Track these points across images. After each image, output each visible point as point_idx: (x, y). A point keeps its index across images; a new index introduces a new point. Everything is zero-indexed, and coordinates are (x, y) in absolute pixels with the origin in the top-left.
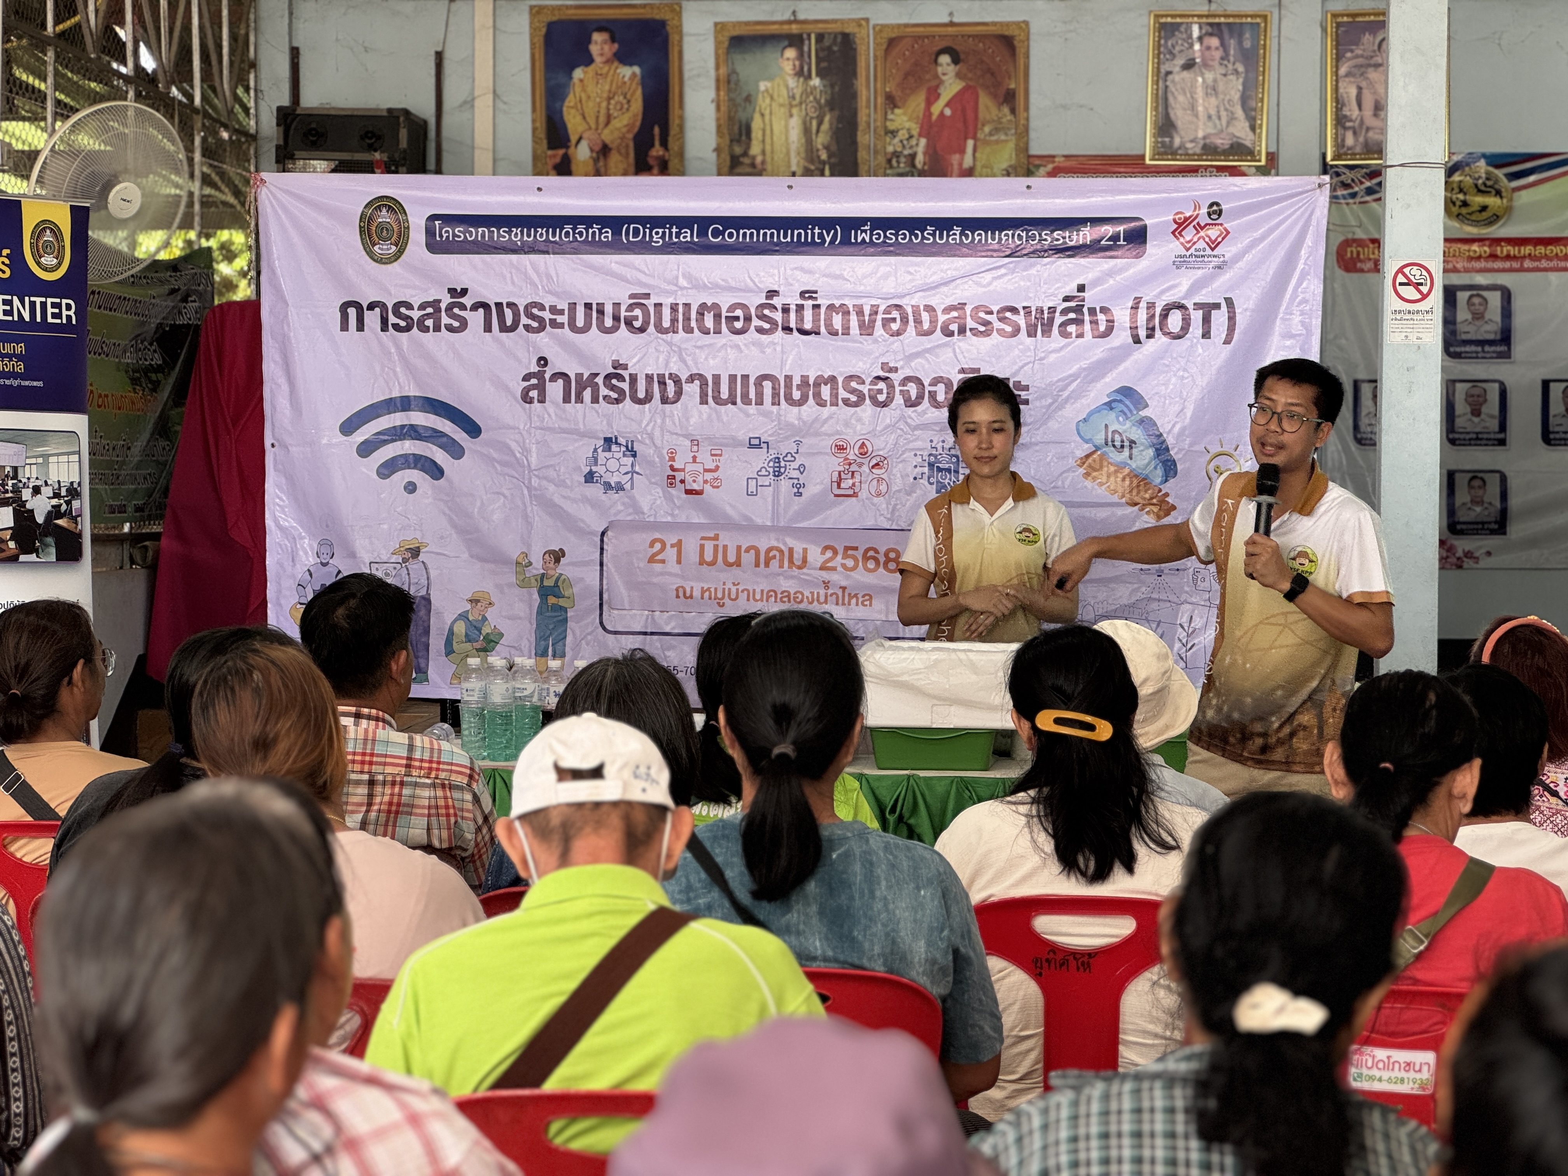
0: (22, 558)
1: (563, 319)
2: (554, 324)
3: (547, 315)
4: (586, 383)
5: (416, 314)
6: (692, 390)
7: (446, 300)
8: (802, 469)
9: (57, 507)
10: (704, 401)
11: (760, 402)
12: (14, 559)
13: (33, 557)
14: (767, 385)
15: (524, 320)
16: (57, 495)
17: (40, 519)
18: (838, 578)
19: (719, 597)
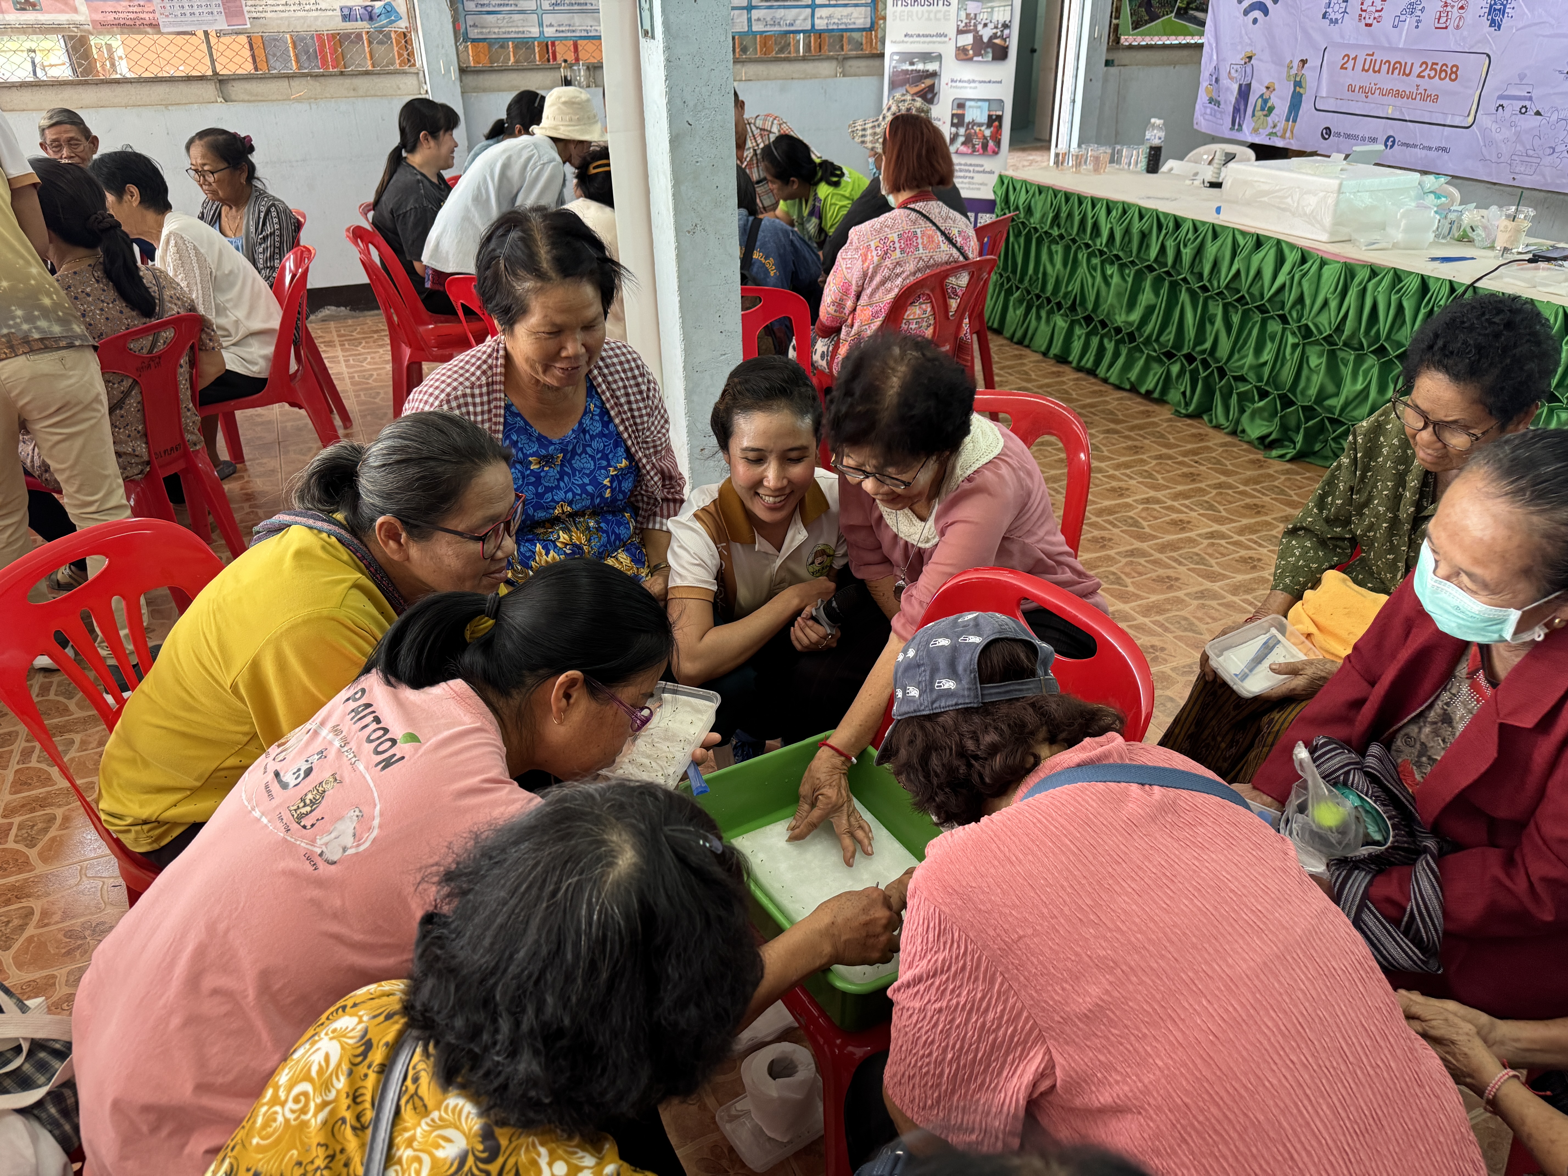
0: (975, 59)
8: (1423, 9)
9: (995, 34)
12: (971, 59)
13: (980, 58)
16: (996, 27)
17: (985, 40)
18: (1424, 83)
19: (1366, 92)
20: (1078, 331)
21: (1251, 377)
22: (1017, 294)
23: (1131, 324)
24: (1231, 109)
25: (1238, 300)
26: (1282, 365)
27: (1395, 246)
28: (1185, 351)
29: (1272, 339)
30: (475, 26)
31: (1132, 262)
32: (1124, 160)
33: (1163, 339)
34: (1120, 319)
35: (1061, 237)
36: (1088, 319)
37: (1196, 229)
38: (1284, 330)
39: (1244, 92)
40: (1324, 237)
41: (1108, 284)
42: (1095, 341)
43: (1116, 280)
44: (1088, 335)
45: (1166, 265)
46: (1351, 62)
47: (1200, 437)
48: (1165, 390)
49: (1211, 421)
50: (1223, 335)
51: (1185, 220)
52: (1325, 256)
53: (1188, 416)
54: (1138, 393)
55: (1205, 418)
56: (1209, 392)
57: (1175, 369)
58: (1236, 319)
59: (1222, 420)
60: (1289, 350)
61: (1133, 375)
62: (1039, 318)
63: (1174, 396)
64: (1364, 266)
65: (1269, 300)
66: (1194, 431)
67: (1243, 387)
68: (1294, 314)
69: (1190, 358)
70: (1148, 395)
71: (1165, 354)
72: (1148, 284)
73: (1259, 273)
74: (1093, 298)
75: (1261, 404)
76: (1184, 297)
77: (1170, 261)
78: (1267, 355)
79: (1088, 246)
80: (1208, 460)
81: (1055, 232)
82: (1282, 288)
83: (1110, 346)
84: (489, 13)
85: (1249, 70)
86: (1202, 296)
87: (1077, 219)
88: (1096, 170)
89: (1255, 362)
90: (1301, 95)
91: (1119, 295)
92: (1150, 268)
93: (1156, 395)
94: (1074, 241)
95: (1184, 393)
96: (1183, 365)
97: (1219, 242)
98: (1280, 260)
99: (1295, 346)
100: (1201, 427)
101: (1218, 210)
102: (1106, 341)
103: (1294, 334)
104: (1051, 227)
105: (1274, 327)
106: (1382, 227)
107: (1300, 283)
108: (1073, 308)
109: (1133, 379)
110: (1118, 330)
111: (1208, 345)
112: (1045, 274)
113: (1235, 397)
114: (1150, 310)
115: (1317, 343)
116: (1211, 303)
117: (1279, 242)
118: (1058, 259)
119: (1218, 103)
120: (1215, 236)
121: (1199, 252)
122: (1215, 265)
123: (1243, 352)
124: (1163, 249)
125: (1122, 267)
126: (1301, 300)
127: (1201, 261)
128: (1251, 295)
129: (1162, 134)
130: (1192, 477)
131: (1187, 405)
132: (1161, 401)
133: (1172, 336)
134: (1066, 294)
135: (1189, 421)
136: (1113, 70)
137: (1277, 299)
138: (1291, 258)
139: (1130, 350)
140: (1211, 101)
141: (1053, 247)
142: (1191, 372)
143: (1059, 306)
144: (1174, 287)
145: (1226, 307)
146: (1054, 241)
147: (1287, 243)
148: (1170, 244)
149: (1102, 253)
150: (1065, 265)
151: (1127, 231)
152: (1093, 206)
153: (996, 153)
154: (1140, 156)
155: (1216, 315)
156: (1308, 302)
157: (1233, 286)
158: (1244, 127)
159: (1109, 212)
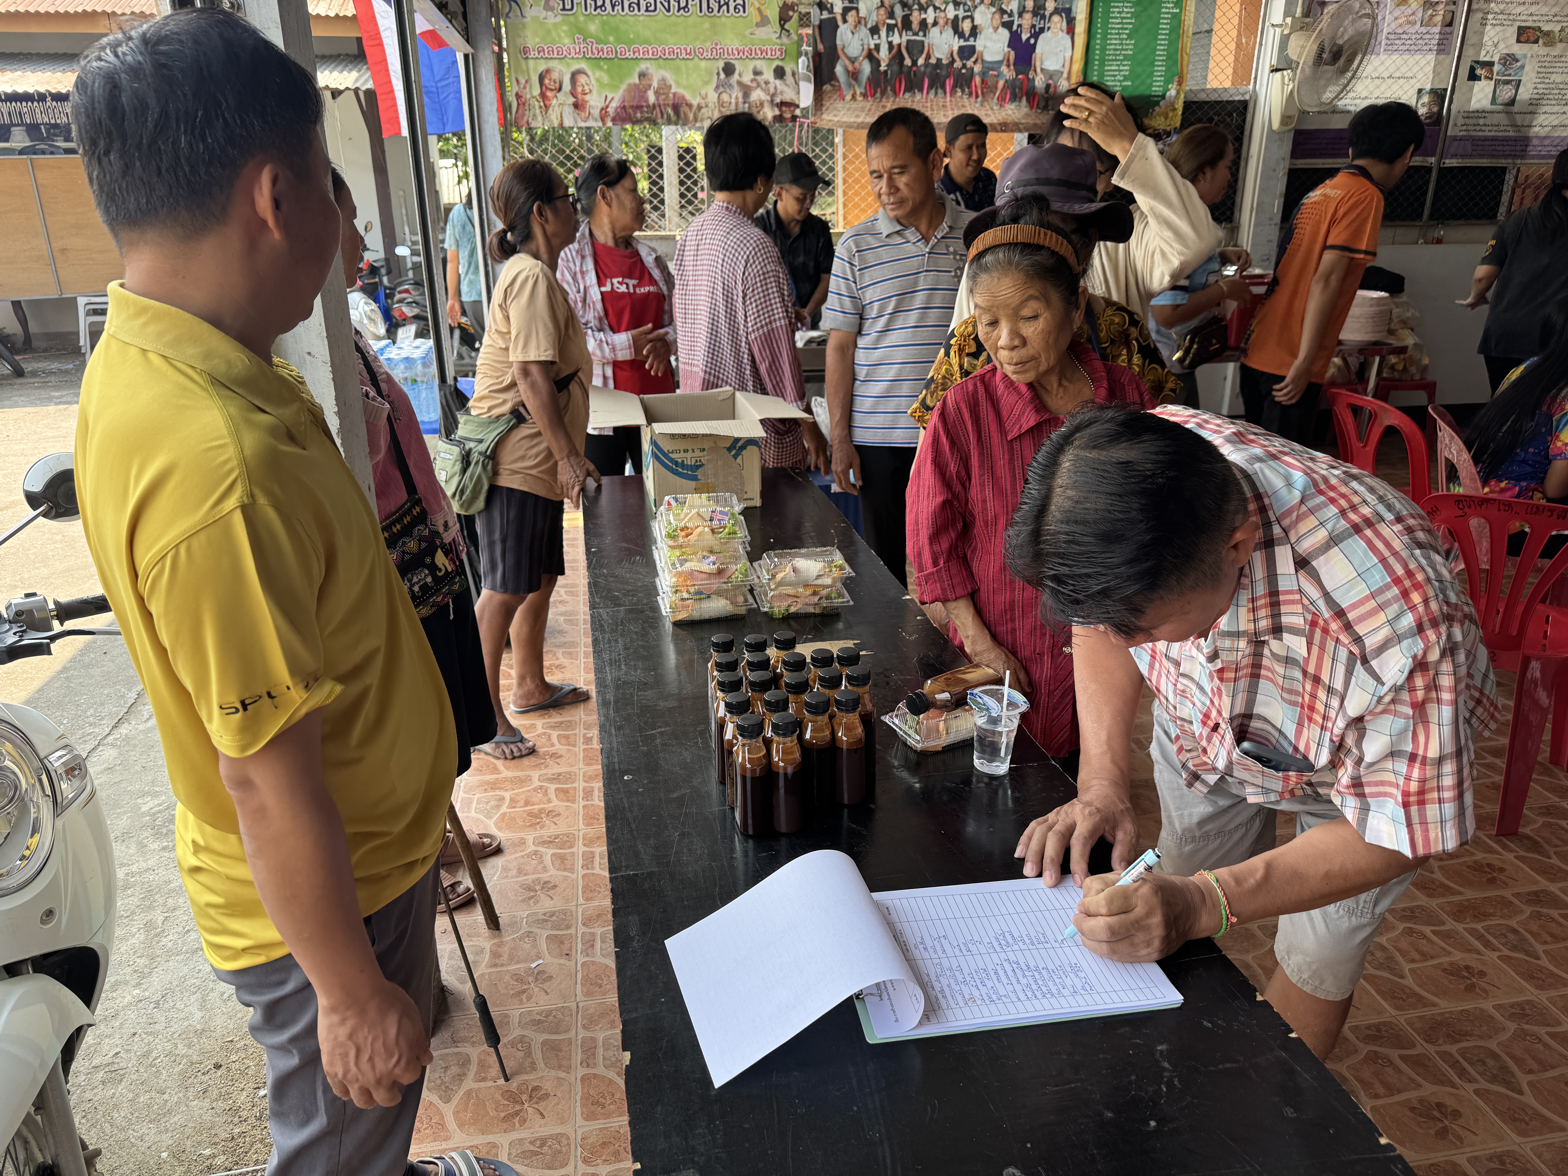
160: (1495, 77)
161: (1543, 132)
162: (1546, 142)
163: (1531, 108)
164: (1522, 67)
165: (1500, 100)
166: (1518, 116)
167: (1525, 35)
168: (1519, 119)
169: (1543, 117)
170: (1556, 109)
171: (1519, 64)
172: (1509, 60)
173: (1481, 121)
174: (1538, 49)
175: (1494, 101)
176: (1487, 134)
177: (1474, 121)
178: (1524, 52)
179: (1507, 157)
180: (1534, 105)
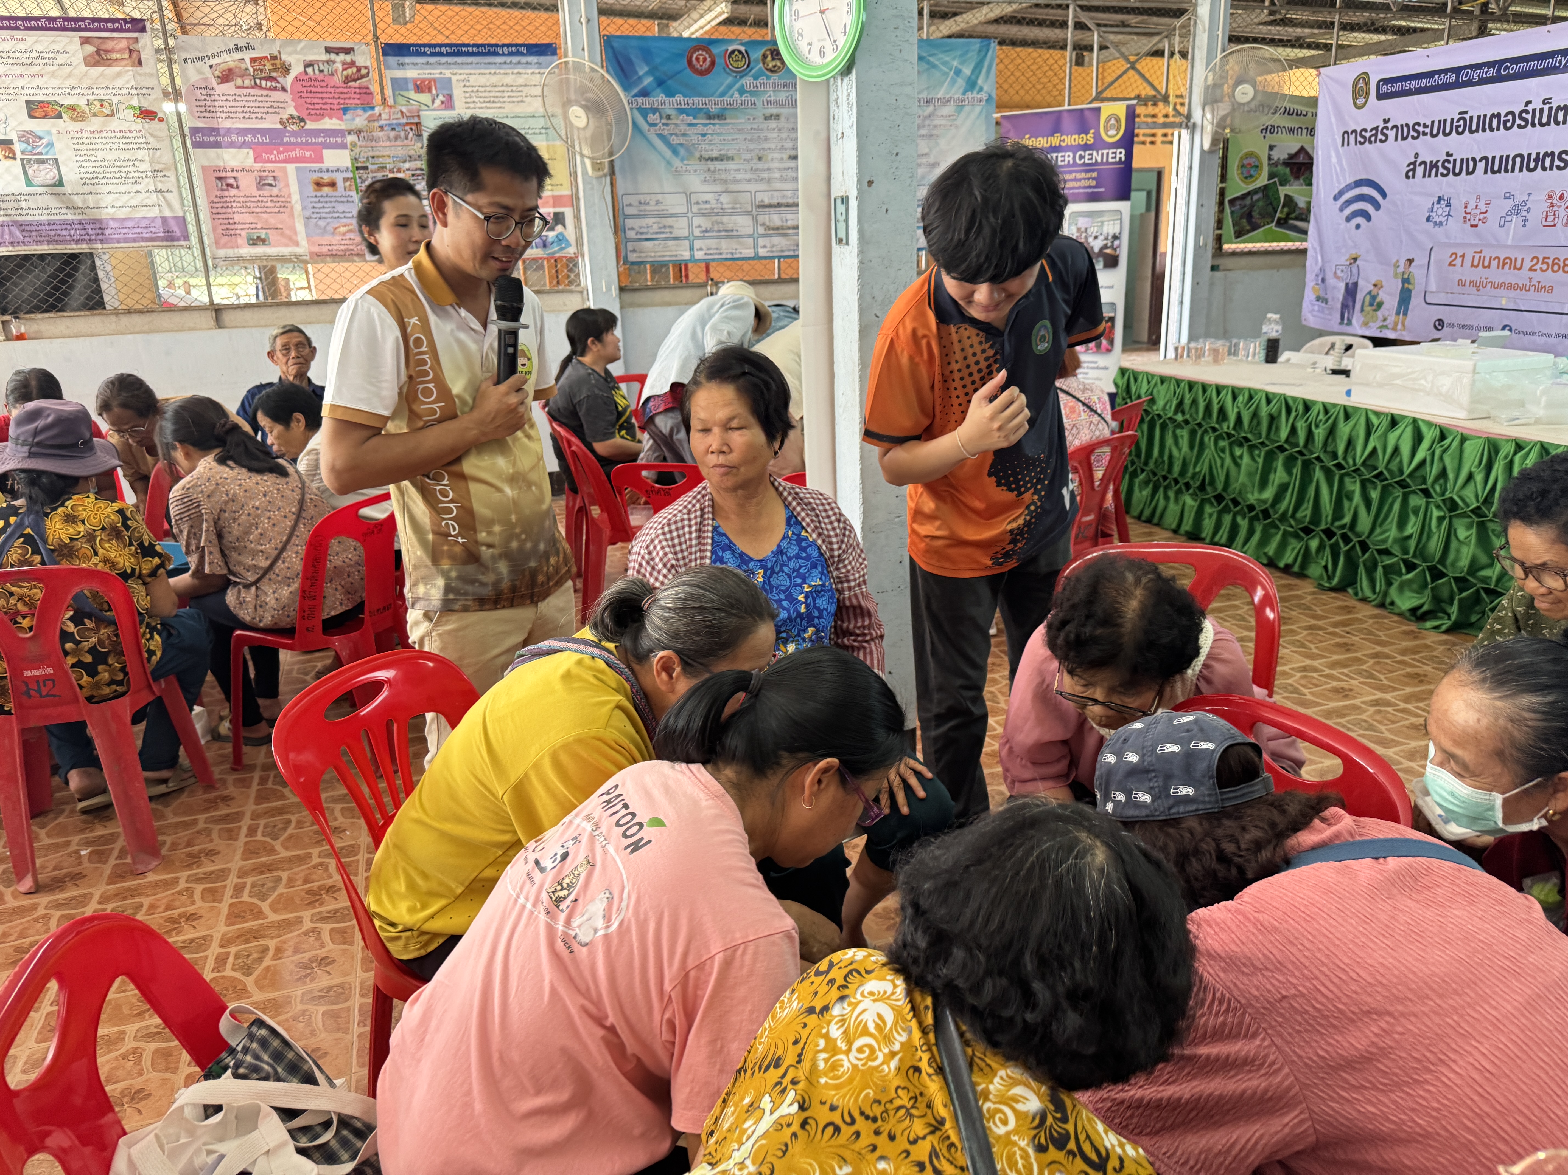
1: (1428, 130)
2: (1425, 134)
3: (1421, 129)
4: (1434, 165)
5: (1368, 135)
6: (1481, 166)
7: (1382, 125)
8: (1529, 209)
9: (1106, 245)
10: (1486, 172)
11: (1513, 171)
14: (1518, 160)
15: (1412, 133)
16: (1106, 239)
18: (1537, 276)
19: (1478, 286)
20: (1208, 509)
21: (1396, 550)
22: (1142, 477)
23: (1264, 502)
24: (1339, 306)
25: (1376, 476)
26: (1429, 538)
27: (1538, 422)
28: (1323, 526)
29: (1416, 512)
30: (634, 251)
31: (1262, 443)
32: (1242, 353)
33: (1299, 515)
34: (1252, 497)
35: (1186, 422)
36: (1219, 498)
37: (1326, 411)
38: (1428, 503)
39: (1351, 291)
40: (1463, 415)
41: (1238, 465)
42: (1227, 519)
43: (1246, 459)
44: (1220, 513)
45: (1297, 445)
46: (1459, 260)
47: (1348, 610)
48: (1304, 566)
49: (1356, 594)
50: (1362, 510)
51: (1314, 403)
52: (1465, 432)
53: (1332, 589)
54: (1276, 567)
55: (1350, 590)
56: (1352, 565)
57: (1314, 544)
58: (1375, 495)
59: (1368, 593)
60: (1434, 523)
61: (1271, 549)
62: (1167, 498)
63: (1315, 570)
64: (1508, 441)
65: (1410, 475)
66: (1340, 603)
67: (1388, 561)
68: (1438, 488)
69: (1329, 533)
70: (1287, 570)
71: (1302, 529)
72: (1279, 464)
73: (1396, 450)
74: (1222, 478)
75: (1410, 576)
76: (1318, 474)
77: (1302, 441)
78: (1412, 528)
79: (1214, 429)
80: (1360, 631)
81: (1179, 417)
82: (1423, 463)
83: (1243, 523)
84: (647, 240)
85: (1355, 270)
86: (1338, 474)
87: (1202, 405)
88: (1216, 361)
89: (1399, 536)
90: (1410, 291)
91: (1250, 475)
92: (1281, 449)
93: (1296, 569)
94: (1200, 425)
95: (1326, 567)
96: (1321, 540)
97: (1352, 423)
98: (1418, 437)
99: (1441, 519)
100: (1347, 600)
101: (1348, 393)
102: (1239, 519)
103: (1438, 507)
104: (1176, 412)
105: (1417, 501)
106: (1522, 404)
107: (1441, 458)
108: (1202, 487)
109: (1271, 553)
110: (1251, 508)
111: (1347, 520)
112: (1171, 457)
113: (1380, 570)
114: (1283, 488)
115: (1464, 515)
116: (1347, 480)
117: (1415, 421)
118: (1184, 443)
119: (1326, 301)
120: (1347, 417)
121: (1332, 432)
122: (1350, 443)
123: (1386, 526)
124: (1293, 430)
125: (1252, 448)
126: (1443, 474)
127: (1334, 440)
128: (1390, 471)
129: (1279, 328)
130: (1346, 647)
131: (1330, 578)
132: (1302, 575)
133: (1308, 512)
134: (1194, 475)
135: (1334, 595)
136: (1218, 274)
137: (1417, 474)
138: (1429, 435)
139: (1265, 526)
140: (1318, 299)
141: (1178, 431)
142: (1332, 546)
143: (1188, 486)
144: (1307, 466)
145: (1363, 483)
146: (1179, 426)
147: (1424, 421)
148: (1301, 426)
149: (1229, 435)
150: (1191, 447)
151: (1255, 415)
152: (1218, 393)
153: (1109, 351)
154: (1257, 348)
155: (1353, 492)
156: (1451, 476)
157: (1369, 463)
158: (1354, 321)
159: (1234, 397)
160: (19, 155)
161: (121, 214)
162: (130, 224)
163: (86, 189)
164: (51, 145)
165: (36, 181)
166: (75, 198)
167: (36, 109)
168: (78, 201)
169: (110, 198)
170: (122, 188)
171: (44, 141)
172: (27, 137)
173: (24, 205)
174: (65, 124)
175: (29, 183)
176: (37, 218)
177: (16, 205)
178: (46, 128)
179: (77, 242)
180: (90, 183)
